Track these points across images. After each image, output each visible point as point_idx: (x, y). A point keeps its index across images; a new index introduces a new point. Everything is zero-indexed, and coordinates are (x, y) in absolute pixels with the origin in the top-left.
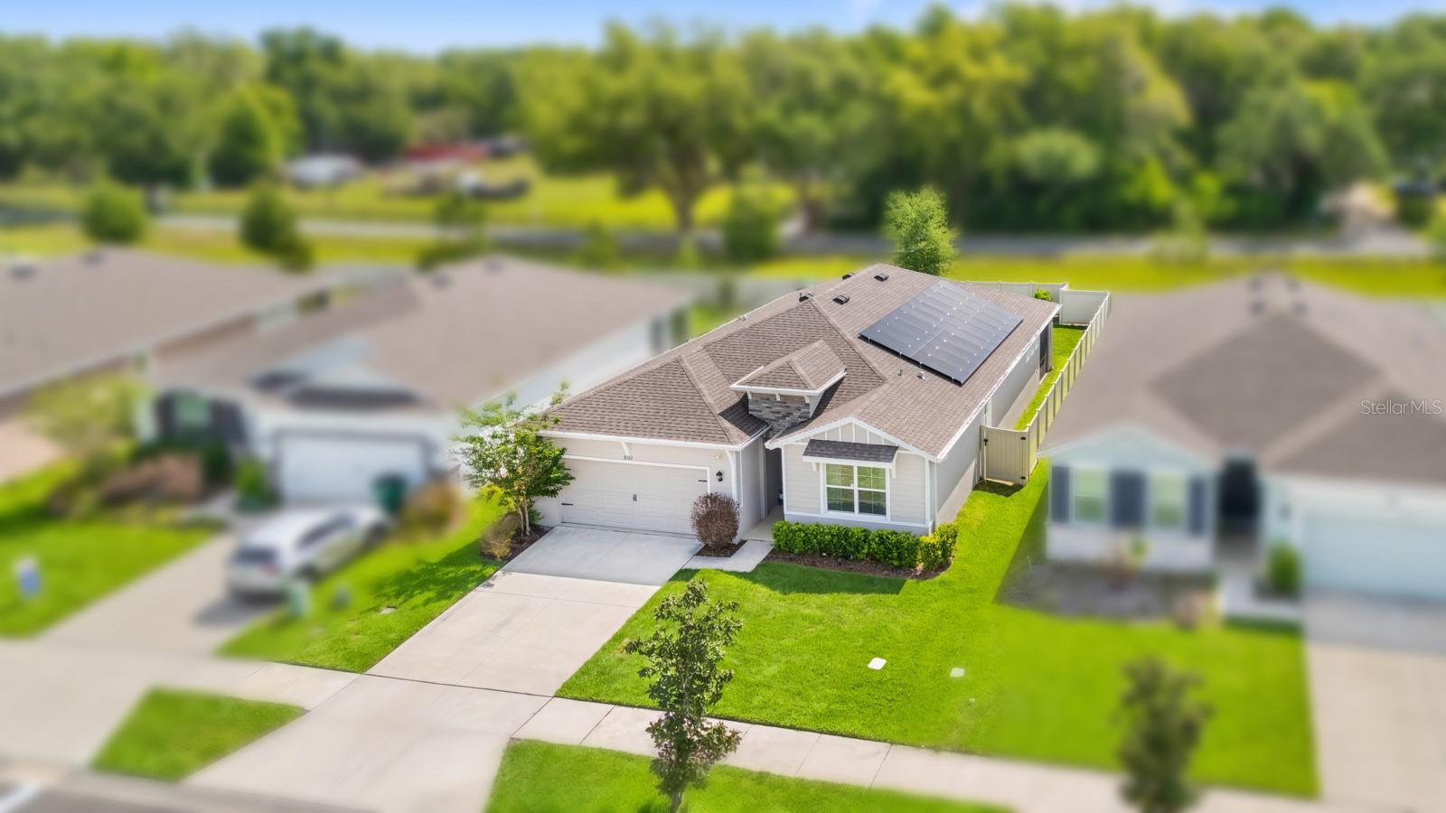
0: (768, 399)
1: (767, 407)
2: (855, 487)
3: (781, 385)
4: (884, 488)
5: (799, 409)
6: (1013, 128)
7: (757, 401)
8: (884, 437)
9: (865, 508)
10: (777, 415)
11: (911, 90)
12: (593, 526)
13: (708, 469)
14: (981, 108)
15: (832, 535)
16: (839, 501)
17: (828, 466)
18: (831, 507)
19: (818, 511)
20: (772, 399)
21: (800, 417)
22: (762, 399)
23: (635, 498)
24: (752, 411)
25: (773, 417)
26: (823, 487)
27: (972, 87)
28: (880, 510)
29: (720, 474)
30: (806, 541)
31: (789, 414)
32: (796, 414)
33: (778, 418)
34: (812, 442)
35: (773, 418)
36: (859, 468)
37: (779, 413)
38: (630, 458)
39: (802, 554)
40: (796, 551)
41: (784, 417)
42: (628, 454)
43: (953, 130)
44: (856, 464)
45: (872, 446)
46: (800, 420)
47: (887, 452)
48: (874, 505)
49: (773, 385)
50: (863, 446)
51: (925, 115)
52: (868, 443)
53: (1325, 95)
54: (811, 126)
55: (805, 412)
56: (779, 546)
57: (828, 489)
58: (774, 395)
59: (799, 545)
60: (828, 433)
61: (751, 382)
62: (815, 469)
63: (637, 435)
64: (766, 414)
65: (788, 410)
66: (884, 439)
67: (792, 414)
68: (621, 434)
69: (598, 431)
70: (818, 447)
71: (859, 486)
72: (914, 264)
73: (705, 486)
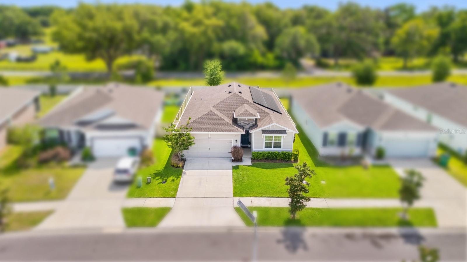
1: (243, 122)
2: (273, 142)
3: (248, 116)
4: (281, 141)
5: (252, 122)
6: (221, 40)
7: (240, 121)
8: (282, 128)
9: (275, 147)
11: (187, 27)
12: (197, 157)
13: (233, 139)
14: (210, 33)
15: (270, 154)
16: (268, 145)
17: (266, 136)
18: (265, 147)
19: (263, 148)
20: (244, 120)
21: (252, 124)
22: (242, 120)
23: (209, 149)
25: (244, 125)
26: (264, 142)
27: (207, 27)
28: (280, 147)
29: (236, 141)
30: (263, 156)
31: (249, 124)
32: (251, 124)
34: (262, 130)
36: (274, 136)
37: (246, 124)
38: (210, 138)
40: (260, 159)
41: (248, 125)
42: (209, 137)
43: (203, 40)
44: (273, 135)
45: (279, 131)
46: (252, 125)
47: (284, 132)
48: (278, 145)
49: (246, 116)
50: (277, 130)
51: (193, 35)
52: (278, 130)
53: (301, 30)
54: (159, 38)
55: (254, 123)
56: (254, 158)
57: (265, 142)
58: (246, 119)
59: (261, 157)
60: (267, 128)
61: (239, 116)
62: (263, 137)
63: (213, 132)
64: (242, 124)
65: (249, 123)
66: (283, 128)
67: (250, 124)
68: (209, 132)
69: (201, 131)
70: (264, 131)
71: (274, 141)
72: (214, 81)
73: (234, 144)
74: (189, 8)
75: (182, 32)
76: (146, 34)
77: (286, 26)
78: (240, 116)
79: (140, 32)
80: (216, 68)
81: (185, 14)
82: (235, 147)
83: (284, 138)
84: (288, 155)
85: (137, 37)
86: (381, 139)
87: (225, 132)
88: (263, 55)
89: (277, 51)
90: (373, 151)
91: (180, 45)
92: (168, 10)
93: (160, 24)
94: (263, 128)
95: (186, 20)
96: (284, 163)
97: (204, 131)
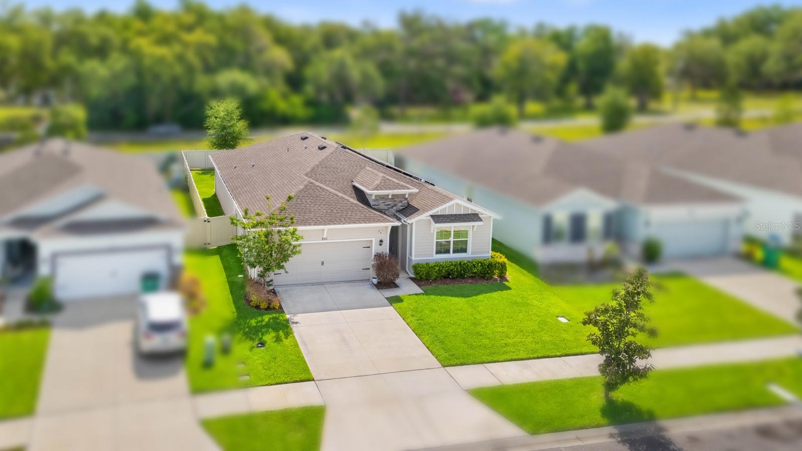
0: (384, 198)
1: (383, 203)
2: (452, 239)
3: (395, 189)
4: (468, 238)
5: (401, 202)
7: (377, 200)
9: (456, 251)
10: (388, 206)
11: (147, 46)
13: (374, 239)
16: (442, 249)
17: (439, 228)
18: (438, 252)
19: (432, 255)
20: (386, 197)
21: (402, 206)
23: (323, 263)
24: (373, 205)
26: (435, 241)
27: (187, 45)
28: (465, 250)
29: (381, 241)
30: (439, 271)
31: (395, 205)
33: (390, 208)
34: (432, 216)
35: (386, 208)
36: (455, 228)
38: (326, 239)
39: (435, 280)
41: (392, 207)
42: (325, 237)
43: (178, 70)
44: (453, 226)
45: (465, 215)
46: (401, 208)
47: (474, 217)
48: (461, 248)
49: (390, 189)
52: (462, 213)
55: (405, 203)
56: (421, 278)
57: (437, 242)
58: (388, 195)
59: (434, 275)
60: (441, 210)
61: (376, 189)
62: (432, 232)
63: (335, 224)
64: (382, 206)
65: (395, 203)
66: (471, 209)
67: (397, 205)
68: (325, 224)
69: (310, 224)
70: (437, 218)
71: (454, 238)
72: (226, 141)
73: (375, 249)
74: (144, 13)
75: (136, 55)
76: (68, 58)
77: (315, 50)
78: (378, 190)
79: (55, 54)
80: (229, 114)
81: (138, 25)
82: (378, 256)
83: (475, 230)
84: (488, 266)
85: (49, 63)
86: (647, 224)
87: (360, 223)
88: (285, 97)
89: (309, 90)
90: (635, 249)
91: (131, 80)
92: (103, 17)
93: (94, 41)
94: (433, 212)
95: (141, 33)
96: (484, 284)
97: (315, 225)
